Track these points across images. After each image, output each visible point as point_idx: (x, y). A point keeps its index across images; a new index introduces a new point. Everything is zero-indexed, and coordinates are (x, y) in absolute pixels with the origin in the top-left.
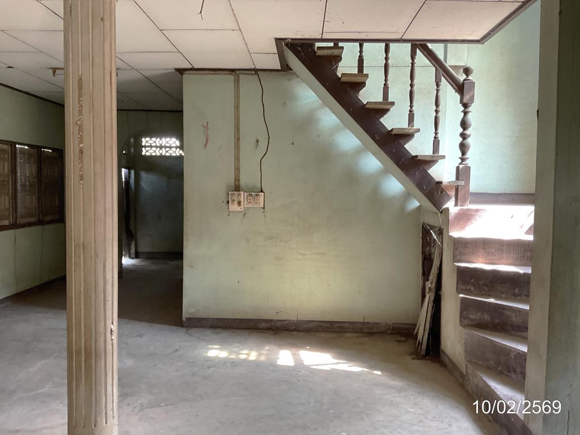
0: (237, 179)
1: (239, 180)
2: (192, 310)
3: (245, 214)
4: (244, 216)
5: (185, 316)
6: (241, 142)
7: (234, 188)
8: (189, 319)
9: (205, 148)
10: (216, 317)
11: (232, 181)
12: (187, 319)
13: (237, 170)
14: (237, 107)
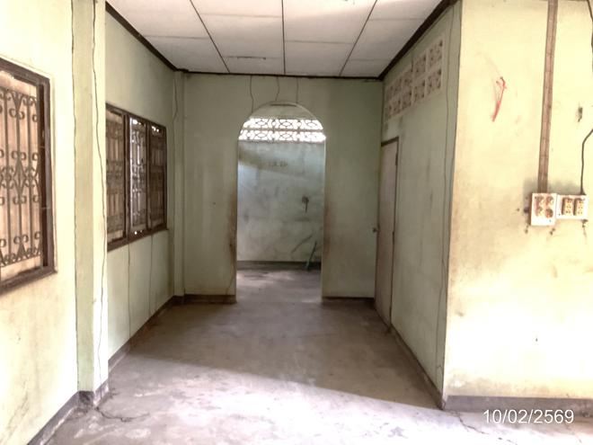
0: (543, 172)
1: (546, 175)
2: (458, 384)
3: (554, 230)
4: (551, 233)
5: (446, 393)
6: (554, 112)
7: (536, 186)
8: (452, 398)
9: (494, 120)
10: (497, 395)
11: (534, 174)
12: (450, 397)
13: (544, 156)
14: (550, 53)
